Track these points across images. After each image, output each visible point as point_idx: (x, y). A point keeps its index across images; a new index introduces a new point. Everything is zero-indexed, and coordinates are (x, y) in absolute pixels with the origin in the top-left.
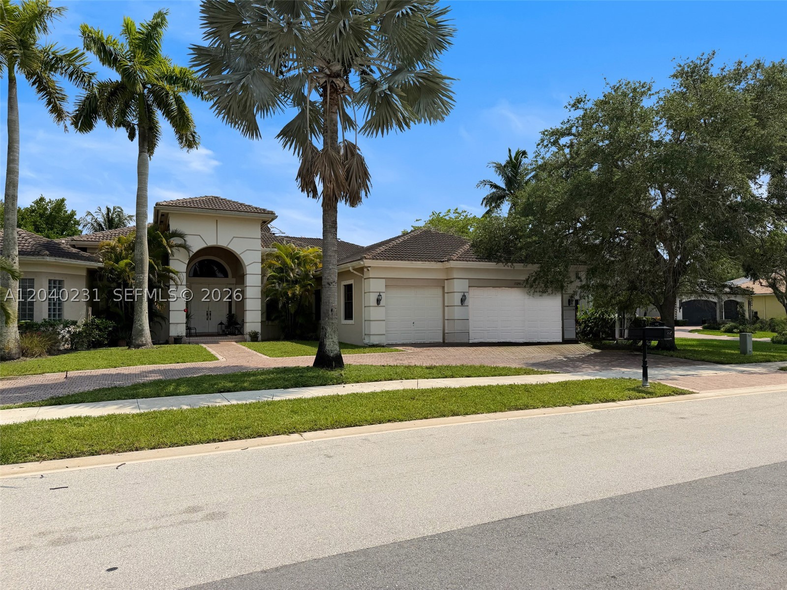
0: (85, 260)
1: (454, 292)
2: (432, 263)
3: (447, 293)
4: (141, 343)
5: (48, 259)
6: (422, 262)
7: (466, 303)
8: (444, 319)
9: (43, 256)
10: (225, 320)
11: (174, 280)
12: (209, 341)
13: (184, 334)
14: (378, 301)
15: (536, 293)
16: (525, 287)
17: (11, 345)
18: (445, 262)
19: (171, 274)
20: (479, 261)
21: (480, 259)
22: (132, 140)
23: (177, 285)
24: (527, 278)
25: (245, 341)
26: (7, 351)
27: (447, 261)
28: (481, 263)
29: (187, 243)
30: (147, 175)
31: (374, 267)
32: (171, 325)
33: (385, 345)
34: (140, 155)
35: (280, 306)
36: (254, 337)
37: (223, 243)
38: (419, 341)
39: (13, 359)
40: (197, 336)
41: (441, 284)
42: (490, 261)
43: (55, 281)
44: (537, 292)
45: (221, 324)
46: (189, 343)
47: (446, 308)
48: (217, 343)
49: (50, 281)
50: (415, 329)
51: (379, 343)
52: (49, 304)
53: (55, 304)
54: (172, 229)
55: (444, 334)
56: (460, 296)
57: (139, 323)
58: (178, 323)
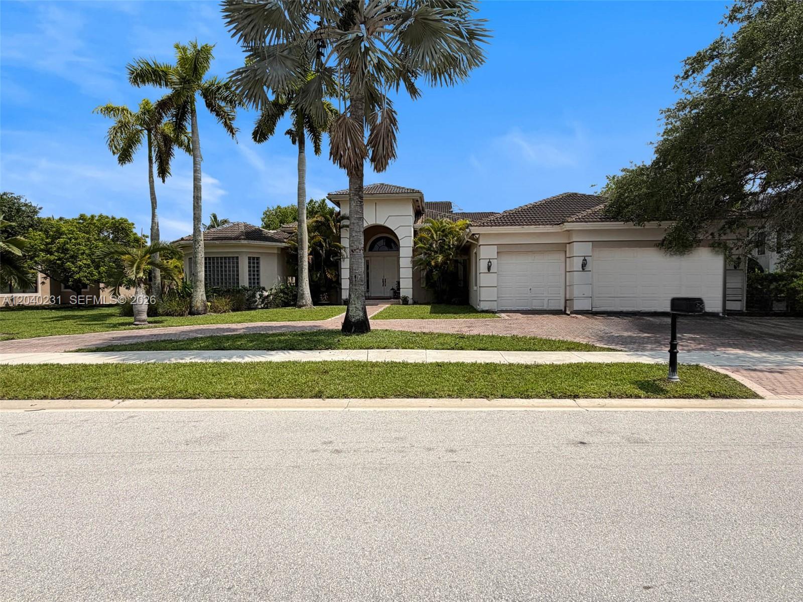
0: (273, 242)
1: (576, 256)
2: (546, 226)
3: (569, 257)
4: (303, 304)
5: (243, 242)
7: (587, 268)
8: (566, 286)
9: (240, 239)
10: (395, 287)
11: (343, 254)
14: (489, 268)
17: (199, 305)
18: (561, 225)
19: (341, 250)
22: (294, 145)
25: (399, 304)
26: (196, 309)
30: (304, 171)
32: (343, 290)
33: (495, 310)
34: (299, 155)
36: (405, 301)
37: (380, 222)
38: (536, 308)
41: (562, 248)
42: (618, 220)
43: (254, 258)
45: (392, 289)
47: (568, 274)
49: (249, 258)
50: (533, 295)
51: (490, 308)
52: (250, 275)
53: (254, 275)
54: (342, 213)
55: (566, 301)
56: (581, 260)
57: (301, 289)
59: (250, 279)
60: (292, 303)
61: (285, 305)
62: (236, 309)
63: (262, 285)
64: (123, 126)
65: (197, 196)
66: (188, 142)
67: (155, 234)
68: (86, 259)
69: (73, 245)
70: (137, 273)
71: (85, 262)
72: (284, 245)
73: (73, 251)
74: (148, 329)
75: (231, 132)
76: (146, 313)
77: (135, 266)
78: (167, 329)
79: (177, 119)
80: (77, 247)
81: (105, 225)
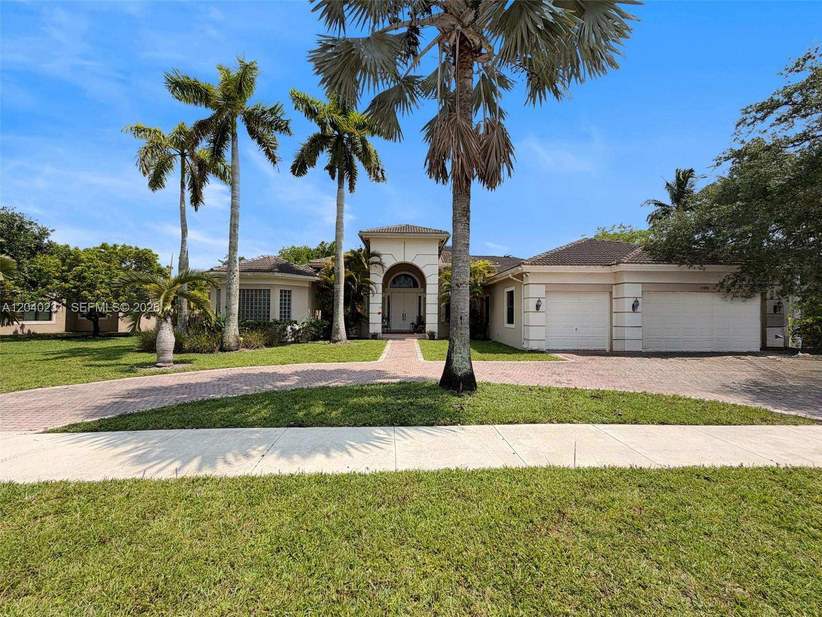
0: (305, 275)
1: (624, 298)
2: (598, 267)
3: (615, 298)
4: (338, 339)
5: (276, 274)
6: (587, 267)
7: (639, 309)
8: (611, 326)
9: (273, 272)
10: (415, 322)
11: (373, 290)
12: (398, 337)
13: (380, 332)
14: (538, 307)
15: (734, 299)
16: (719, 291)
17: (231, 340)
18: (613, 266)
19: (371, 286)
20: (656, 263)
21: (658, 261)
22: (334, 179)
23: (374, 294)
24: (722, 281)
25: (425, 339)
26: (227, 344)
27: (616, 264)
28: (660, 265)
29: (383, 261)
31: (534, 273)
32: (370, 324)
33: (544, 350)
34: (338, 191)
36: (432, 336)
37: (409, 260)
38: (582, 348)
39: (232, 351)
40: (391, 333)
41: (608, 289)
42: (670, 262)
43: (285, 291)
44: (737, 297)
45: (412, 323)
46: (382, 339)
47: (614, 314)
48: (404, 339)
49: (281, 291)
50: (577, 335)
51: (539, 348)
52: (281, 308)
53: (285, 308)
54: (372, 250)
55: (611, 340)
56: (632, 301)
57: (336, 323)
58: (375, 323)
59: (281, 312)
60: (322, 336)
61: (315, 338)
62: (269, 344)
63: (293, 318)
64: (156, 146)
65: (235, 224)
66: (225, 169)
67: (183, 263)
68: (104, 288)
69: (92, 273)
70: (164, 305)
71: (103, 291)
72: (316, 278)
73: (91, 280)
74: (175, 374)
75: (272, 161)
76: (172, 352)
77: (162, 297)
78: (198, 373)
79: (215, 145)
80: (96, 275)
81: (128, 255)
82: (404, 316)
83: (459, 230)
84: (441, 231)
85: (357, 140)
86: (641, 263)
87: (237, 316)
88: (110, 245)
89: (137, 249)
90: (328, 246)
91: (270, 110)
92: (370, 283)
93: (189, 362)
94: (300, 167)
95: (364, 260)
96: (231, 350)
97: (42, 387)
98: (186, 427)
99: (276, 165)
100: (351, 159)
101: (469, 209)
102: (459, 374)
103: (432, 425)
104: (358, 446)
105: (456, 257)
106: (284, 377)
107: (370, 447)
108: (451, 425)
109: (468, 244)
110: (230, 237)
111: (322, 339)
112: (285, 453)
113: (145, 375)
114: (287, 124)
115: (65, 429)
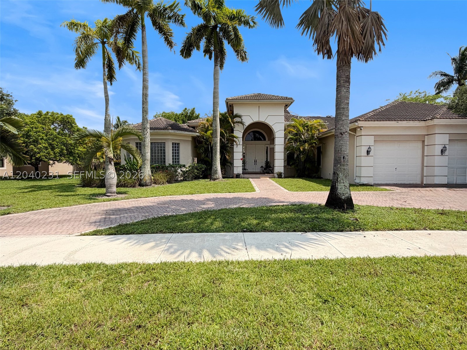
0: (189, 132)
1: (435, 145)
2: (416, 122)
3: (427, 145)
4: (216, 178)
5: (170, 131)
6: (407, 122)
7: (446, 153)
8: (423, 166)
9: (168, 129)
10: (264, 165)
11: (236, 142)
12: (254, 176)
13: (241, 173)
14: (368, 152)
17: (146, 178)
18: (428, 121)
19: (235, 139)
20: (462, 118)
22: (211, 59)
23: (237, 145)
25: (275, 177)
26: (144, 181)
27: (431, 119)
29: (243, 121)
31: (366, 127)
32: (234, 167)
33: (372, 184)
34: (215, 68)
35: (295, 156)
36: (280, 176)
37: (262, 120)
38: (399, 183)
39: (148, 186)
40: (248, 174)
41: (422, 139)
43: (175, 143)
45: (262, 167)
46: (244, 178)
47: (425, 157)
48: (259, 178)
49: (173, 143)
50: (398, 173)
51: (368, 182)
53: (176, 156)
54: (235, 113)
55: (423, 176)
56: (441, 147)
57: (215, 166)
58: (238, 167)
59: (173, 159)
60: (201, 176)
61: (197, 178)
62: (169, 182)
63: (182, 162)
65: (146, 94)
68: (44, 143)
69: (35, 133)
71: (44, 145)
72: (197, 134)
73: (35, 137)
74: (123, 201)
75: (170, 46)
76: (116, 186)
77: (111, 146)
78: (139, 200)
79: (127, 35)
80: (38, 134)
81: (56, 119)
82: (255, 161)
83: (343, 93)
84: (286, 97)
85: (231, 29)
86: (450, 118)
87: (149, 161)
88: (44, 112)
89: (62, 115)
90: (189, 112)
91: (169, 7)
92: (234, 137)
93: (125, 193)
94: (186, 51)
95: (230, 120)
96: (146, 185)
97: (44, 209)
98: (174, 232)
99: (172, 49)
100: (221, 43)
101: (349, 76)
102: (343, 197)
103: (342, 231)
104: (304, 243)
105: (340, 113)
106: (203, 202)
107: (314, 244)
108: (355, 231)
109: (348, 103)
110: (143, 104)
111: (201, 178)
112: (259, 247)
113: (104, 201)
114: (182, 17)
115: (94, 233)
